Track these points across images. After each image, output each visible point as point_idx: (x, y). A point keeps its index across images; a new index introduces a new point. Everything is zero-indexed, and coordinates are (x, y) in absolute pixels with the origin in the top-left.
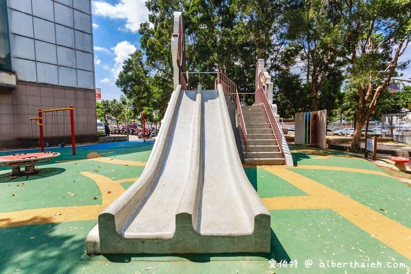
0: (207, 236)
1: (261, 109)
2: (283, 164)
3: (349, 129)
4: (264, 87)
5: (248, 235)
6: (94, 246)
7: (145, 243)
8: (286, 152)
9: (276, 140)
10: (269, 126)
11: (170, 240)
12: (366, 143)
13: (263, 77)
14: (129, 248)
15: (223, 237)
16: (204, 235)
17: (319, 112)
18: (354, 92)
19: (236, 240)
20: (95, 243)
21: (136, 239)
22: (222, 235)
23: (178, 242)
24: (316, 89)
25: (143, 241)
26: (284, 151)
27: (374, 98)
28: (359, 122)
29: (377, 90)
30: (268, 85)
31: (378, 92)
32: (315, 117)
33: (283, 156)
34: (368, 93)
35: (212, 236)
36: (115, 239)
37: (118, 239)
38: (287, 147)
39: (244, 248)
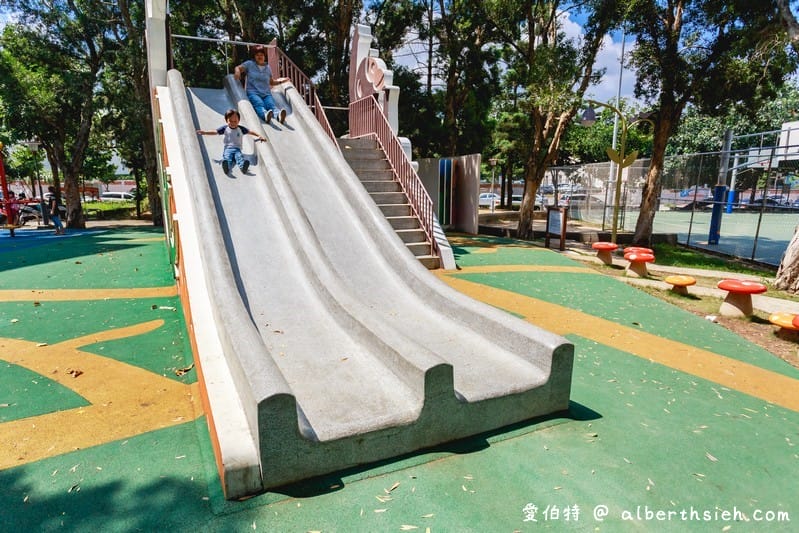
0: (478, 402)
1: (372, 147)
2: (436, 268)
3: (488, 194)
4: (376, 96)
5: (541, 386)
6: (245, 476)
7: (365, 443)
8: (441, 241)
9: (419, 217)
10: (396, 187)
11: (412, 424)
12: (548, 220)
13: (372, 72)
14: (330, 461)
15: (504, 397)
16: (473, 400)
17: (464, 158)
18: (506, 120)
19: (522, 399)
20: (247, 471)
21: (347, 438)
22: (502, 394)
23: (427, 425)
24: (454, 107)
25: (358, 439)
26: (437, 240)
27: (556, 134)
28: (533, 181)
29: (562, 118)
30: (387, 91)
31: (563, 123)
32: (458, 167)
33: (436, 250)
34: (547, 125)
35: (487, 401)
36: (299, 450)
37: (307, 447)
38: (441, 231)
39: (534, 411)
